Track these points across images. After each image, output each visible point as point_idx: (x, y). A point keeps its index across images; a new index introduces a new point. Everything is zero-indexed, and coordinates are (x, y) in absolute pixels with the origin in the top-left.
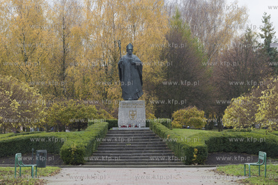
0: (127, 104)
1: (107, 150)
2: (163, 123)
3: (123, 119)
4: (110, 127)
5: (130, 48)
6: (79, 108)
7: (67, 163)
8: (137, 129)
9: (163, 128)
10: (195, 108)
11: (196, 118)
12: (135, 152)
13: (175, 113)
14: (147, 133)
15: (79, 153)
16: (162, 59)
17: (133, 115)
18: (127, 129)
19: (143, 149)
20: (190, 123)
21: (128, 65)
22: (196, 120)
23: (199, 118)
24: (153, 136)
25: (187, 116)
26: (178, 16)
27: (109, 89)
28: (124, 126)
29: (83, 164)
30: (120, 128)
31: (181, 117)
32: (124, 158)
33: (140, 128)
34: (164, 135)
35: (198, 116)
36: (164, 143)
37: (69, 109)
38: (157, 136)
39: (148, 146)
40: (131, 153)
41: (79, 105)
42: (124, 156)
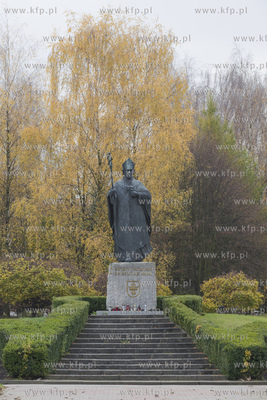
0: (124, 269)
1: (88, 351)
2: (188, 304)
3: (115, 296)
4: (91, 310)
5: (129, 167)
6: (35, 273)
7: (15, 376)
8: (140, 313)
9: (188, 313)
10: (241, 275)
11: (243, 293)
12: (138, 357)
13: (207, 284)
14: (159, 321)
15: (36, 357)
16: (182, 187)
17: (134, 289)
18: (123, 313)
19: (152, 351)
20: (233, 302)
21: (125, 199)
22: (243, 297)
23: (250, 293)
24: (170, 328)
25: (228, 290)
26: (212, 110)
27: (88, 240)
28: (117, 309)
29: (43, 377)
30: (110, 313)
31: (217, 292)
32: (117, 368)
33: (146, 312)
34: (190, 326)
35: (246, 288)
36: (190, 340)
37: (17, 276)
38: (177, 327)
39: (162, 346)
40: (130, 357)
41: (34, 269)
42: (117, 362)
